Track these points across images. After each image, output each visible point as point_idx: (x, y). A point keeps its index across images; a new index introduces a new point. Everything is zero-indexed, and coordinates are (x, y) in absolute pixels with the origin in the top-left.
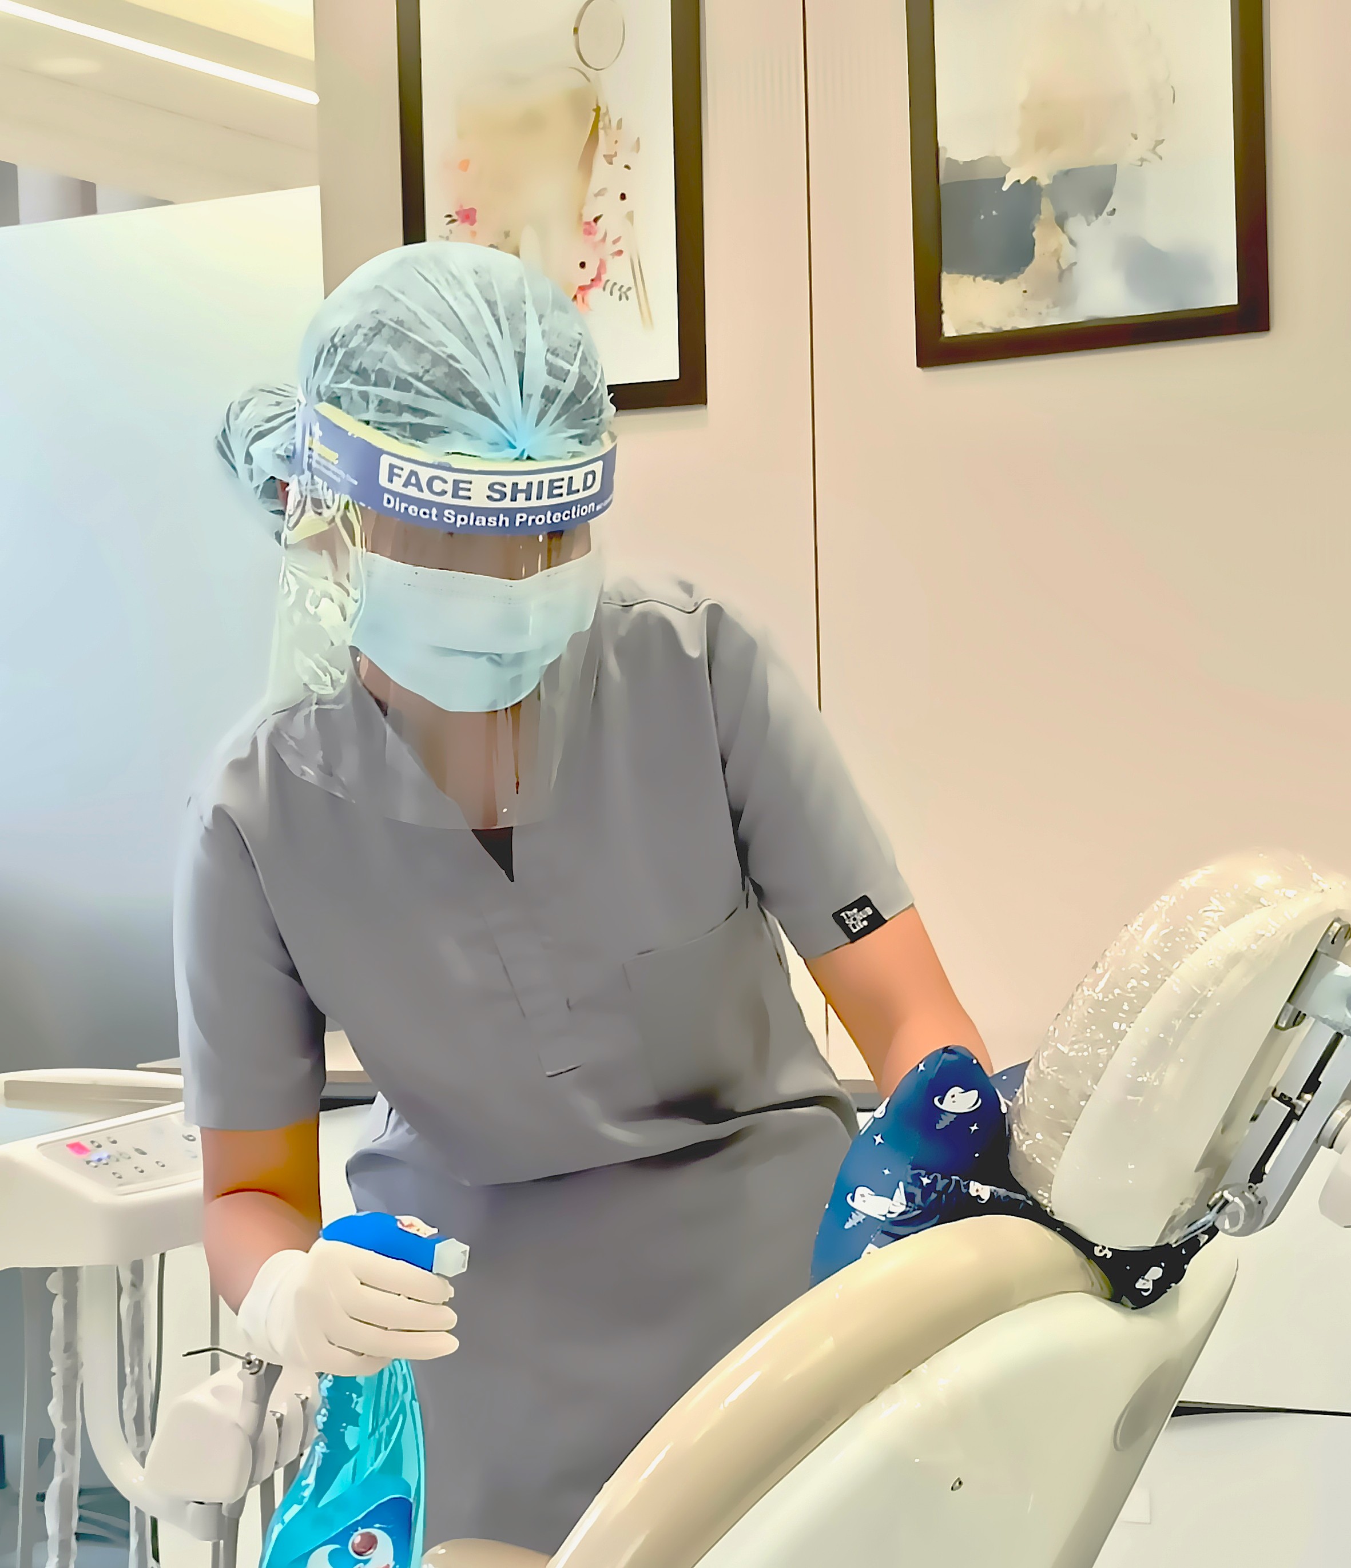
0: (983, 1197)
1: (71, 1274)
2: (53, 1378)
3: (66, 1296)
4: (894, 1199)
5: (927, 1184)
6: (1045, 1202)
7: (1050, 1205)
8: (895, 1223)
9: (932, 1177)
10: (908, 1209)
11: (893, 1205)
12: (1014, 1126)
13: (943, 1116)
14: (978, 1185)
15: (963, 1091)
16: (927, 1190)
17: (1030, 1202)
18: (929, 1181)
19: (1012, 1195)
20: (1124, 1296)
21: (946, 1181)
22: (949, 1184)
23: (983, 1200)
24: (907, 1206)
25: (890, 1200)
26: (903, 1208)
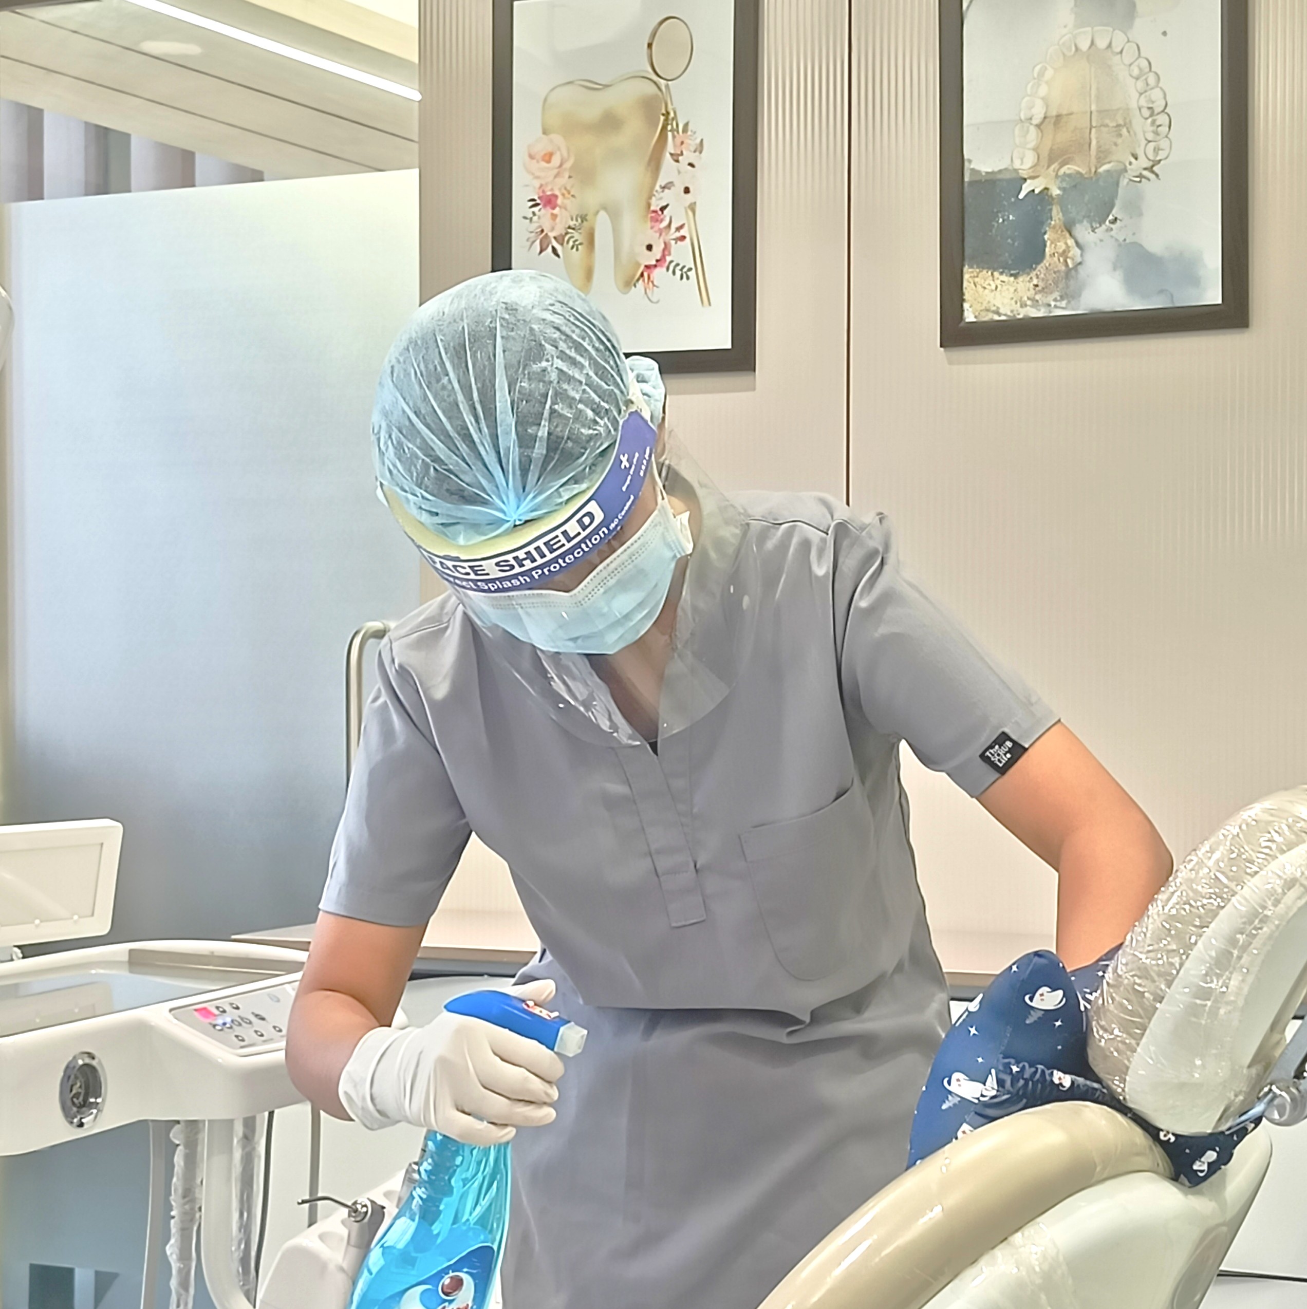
0: (1064, 1084)
1: (193, 1126)
2: (172, 1221)
3: (186, 1146)
4: (987, 1084)
5: (1017, 1072)
6: (1119, 1090)
7: (1123, 1094)
8: (986, 1105)
9: (1021, 1065)
10: (999, 1093)
11: (986, 1089)
12: (1094, 1023)
13: (1032, 1012)
14: (1061, 1074)
15: (1049, 990)
16: (1015, 1078)
17: (1105, 1091)
18: (1018, 1070)
19: (1088, 1083)
20: (1182, 1176)
21: (1033, 1070)
22: (1036, 1072)
23: (1064, 1087)
24: (998, 1091)
25: (982, 1085)
26: (994, 1093)
